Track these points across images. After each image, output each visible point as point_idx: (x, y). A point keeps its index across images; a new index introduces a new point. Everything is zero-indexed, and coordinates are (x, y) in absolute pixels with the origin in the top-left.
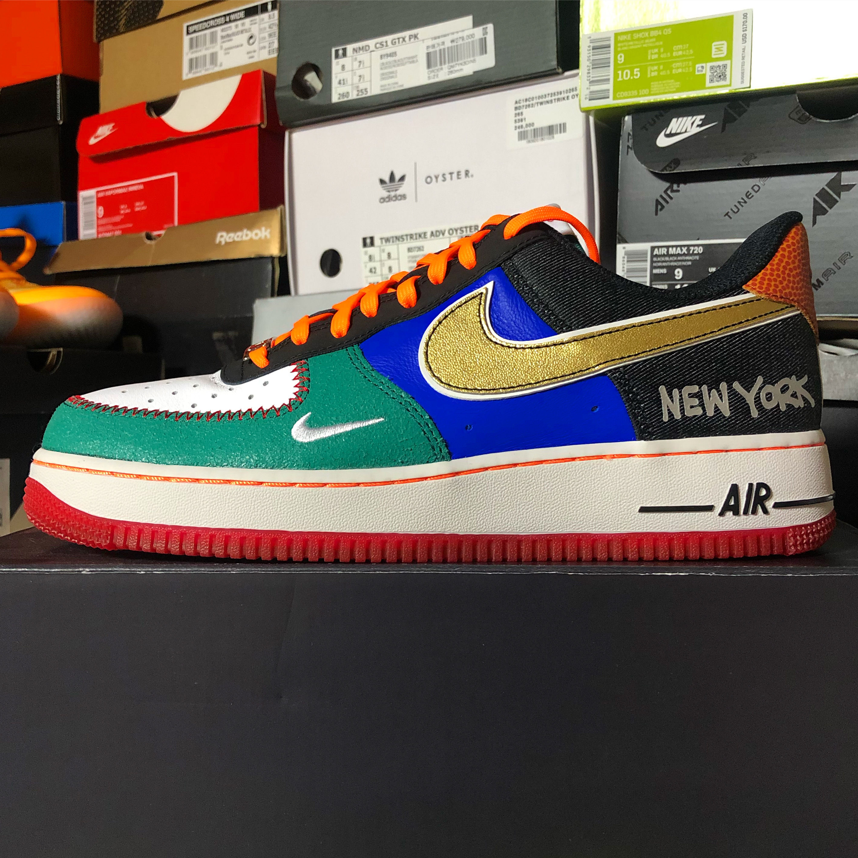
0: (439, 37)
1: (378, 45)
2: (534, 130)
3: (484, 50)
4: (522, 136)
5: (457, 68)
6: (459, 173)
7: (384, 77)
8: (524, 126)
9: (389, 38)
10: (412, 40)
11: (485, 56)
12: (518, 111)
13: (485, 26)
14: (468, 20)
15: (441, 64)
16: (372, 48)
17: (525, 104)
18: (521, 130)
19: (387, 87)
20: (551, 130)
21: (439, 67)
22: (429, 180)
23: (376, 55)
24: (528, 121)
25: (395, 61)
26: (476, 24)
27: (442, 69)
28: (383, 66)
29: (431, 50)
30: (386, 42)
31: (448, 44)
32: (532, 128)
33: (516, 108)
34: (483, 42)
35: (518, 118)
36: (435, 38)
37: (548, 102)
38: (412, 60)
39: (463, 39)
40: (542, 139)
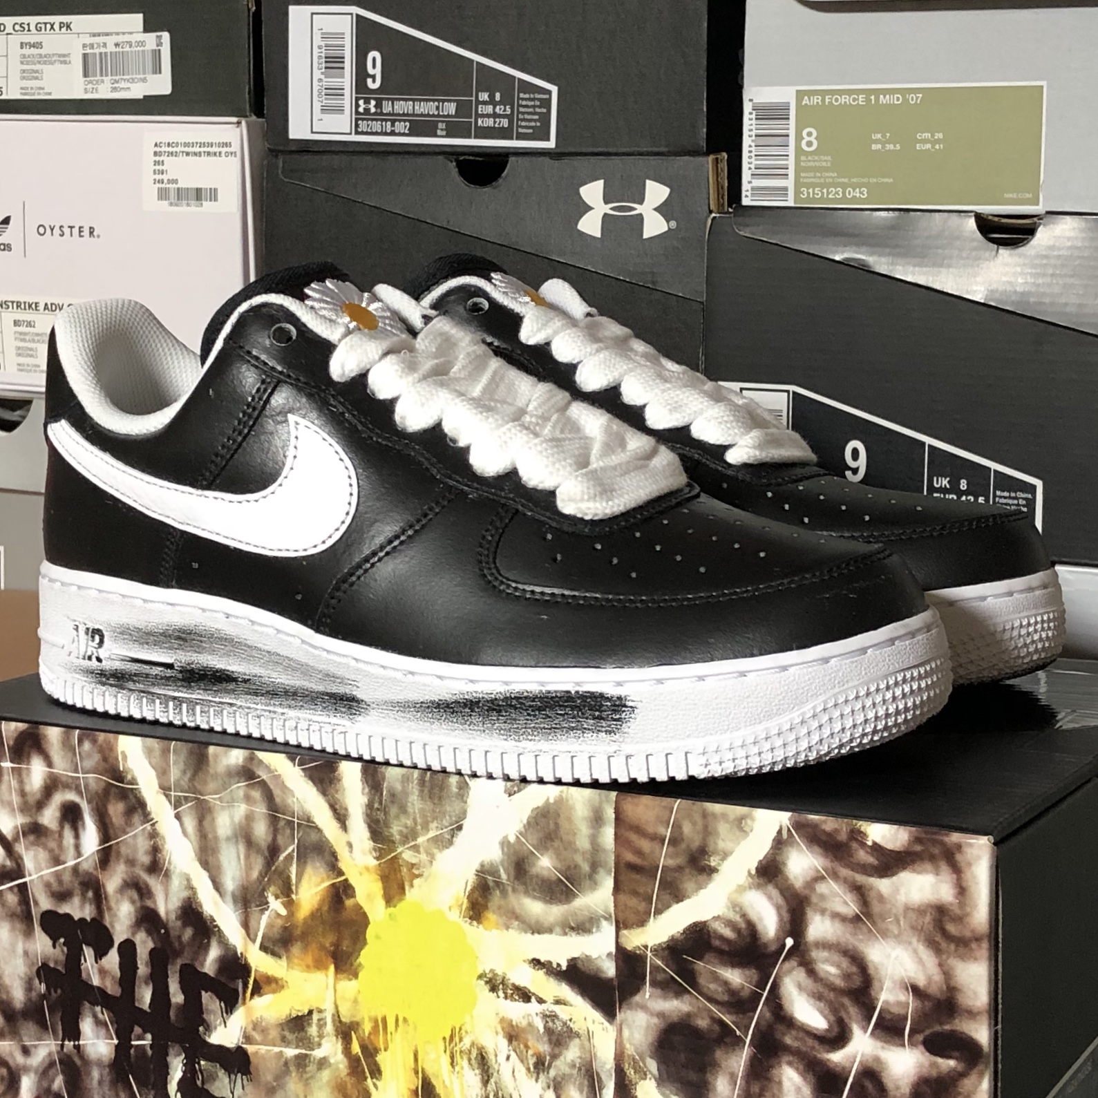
0: (99, 35)
1: (17, 27)
2: (178, 189)
3: (157, 69)
4: (163, 195)
5: (122, 85)
6: (81, 229)
7: (25, 75)
8: (165, 181)
9: (33, 20)
10: (64, 30)
11: (158, 75)
12: (157, 158)
13: (159, 34)
14: (138, 19)
15: (101, 75)
16: (9, 29)
17: (167, 149)
18: (161, 185)
19: (29, 91)
20: (198, 195)
21: (99, 78)
22: (41, 230)
23: (16, 39)
24: (170, 176)
25: (40, 55)
26: (147, 29)
27: (103, 81)
28: (24, 59)
29: (88, 51)
30: (28, 24)
31: (111, 48)
32: (174, 186)
33: (155, 154)
34: (157, 54)
35: (157, 167)
36: (94, 35)
37: (195, 154)
38: (64, 59)
39: (131, 46)
40: (188, 205)
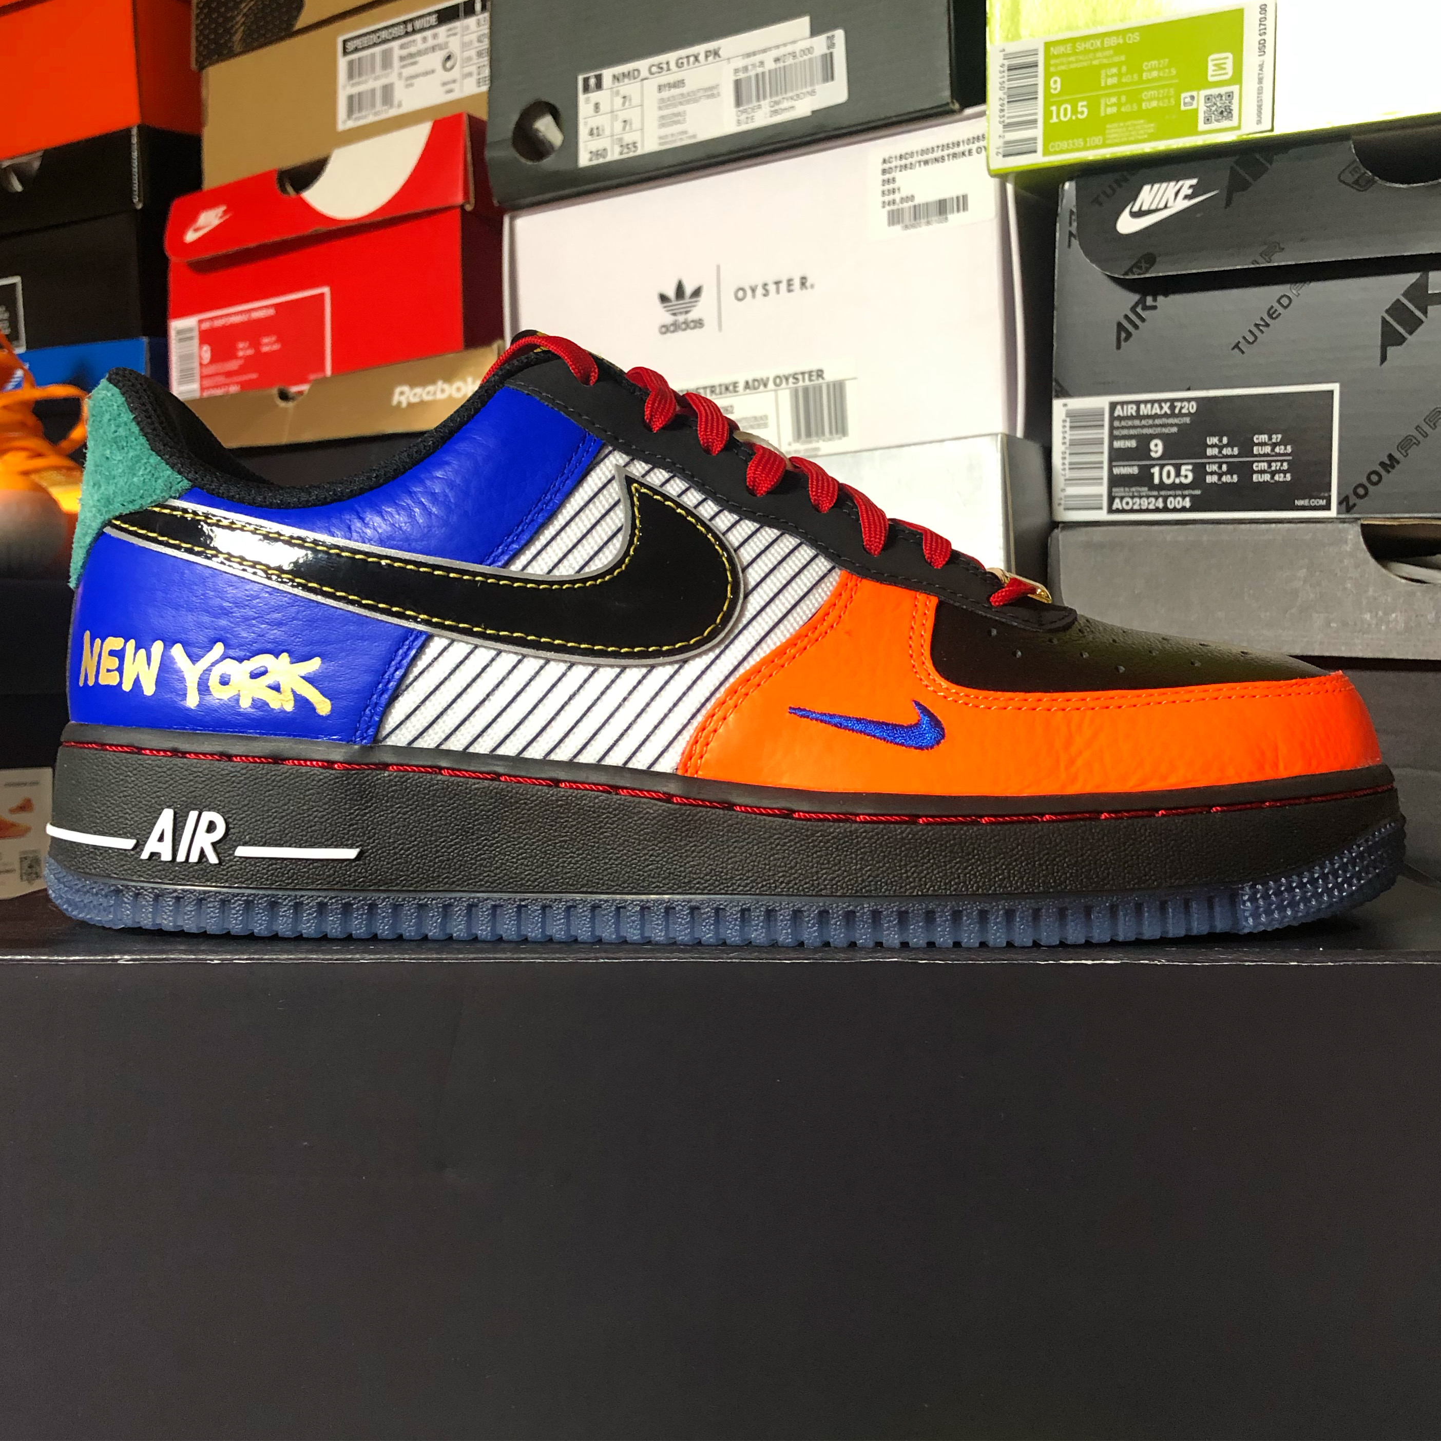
0: (754, 54)
1: (654, 69)
2: (915, 206)
3: (829, 75)
4: (895, 218)
5: (786, 104)
6: (790, 282)
7: (664, 122)
8: (898, 200)
9: (671, 57)
10: (710, 59)
11: (830, 84)
12: (887, 176)
13: (830, 34)
14: (803, 23)
15: (758, 99)
16: (644, 73)
17: (899, 163)
18: (892, 207)
19: (670, 139)
20: (942, 208)
21: (755, 104)
22: (740, 294)
23: (652, 85)
24: (904, 193)
25: (682, 95)
26: (815, 31)
27: (759, 107)
28: (663, 104)
29: (741, 75)
30: (668, 63)
31: (770, 65)
32: (911, 204)
33: (884, 172)
34: (828, 61)
35: (887, 187)
36: (748, 55)
37: (936, 160)
38: (711, 92)
39: (794, 57)
40: (928, 223)
